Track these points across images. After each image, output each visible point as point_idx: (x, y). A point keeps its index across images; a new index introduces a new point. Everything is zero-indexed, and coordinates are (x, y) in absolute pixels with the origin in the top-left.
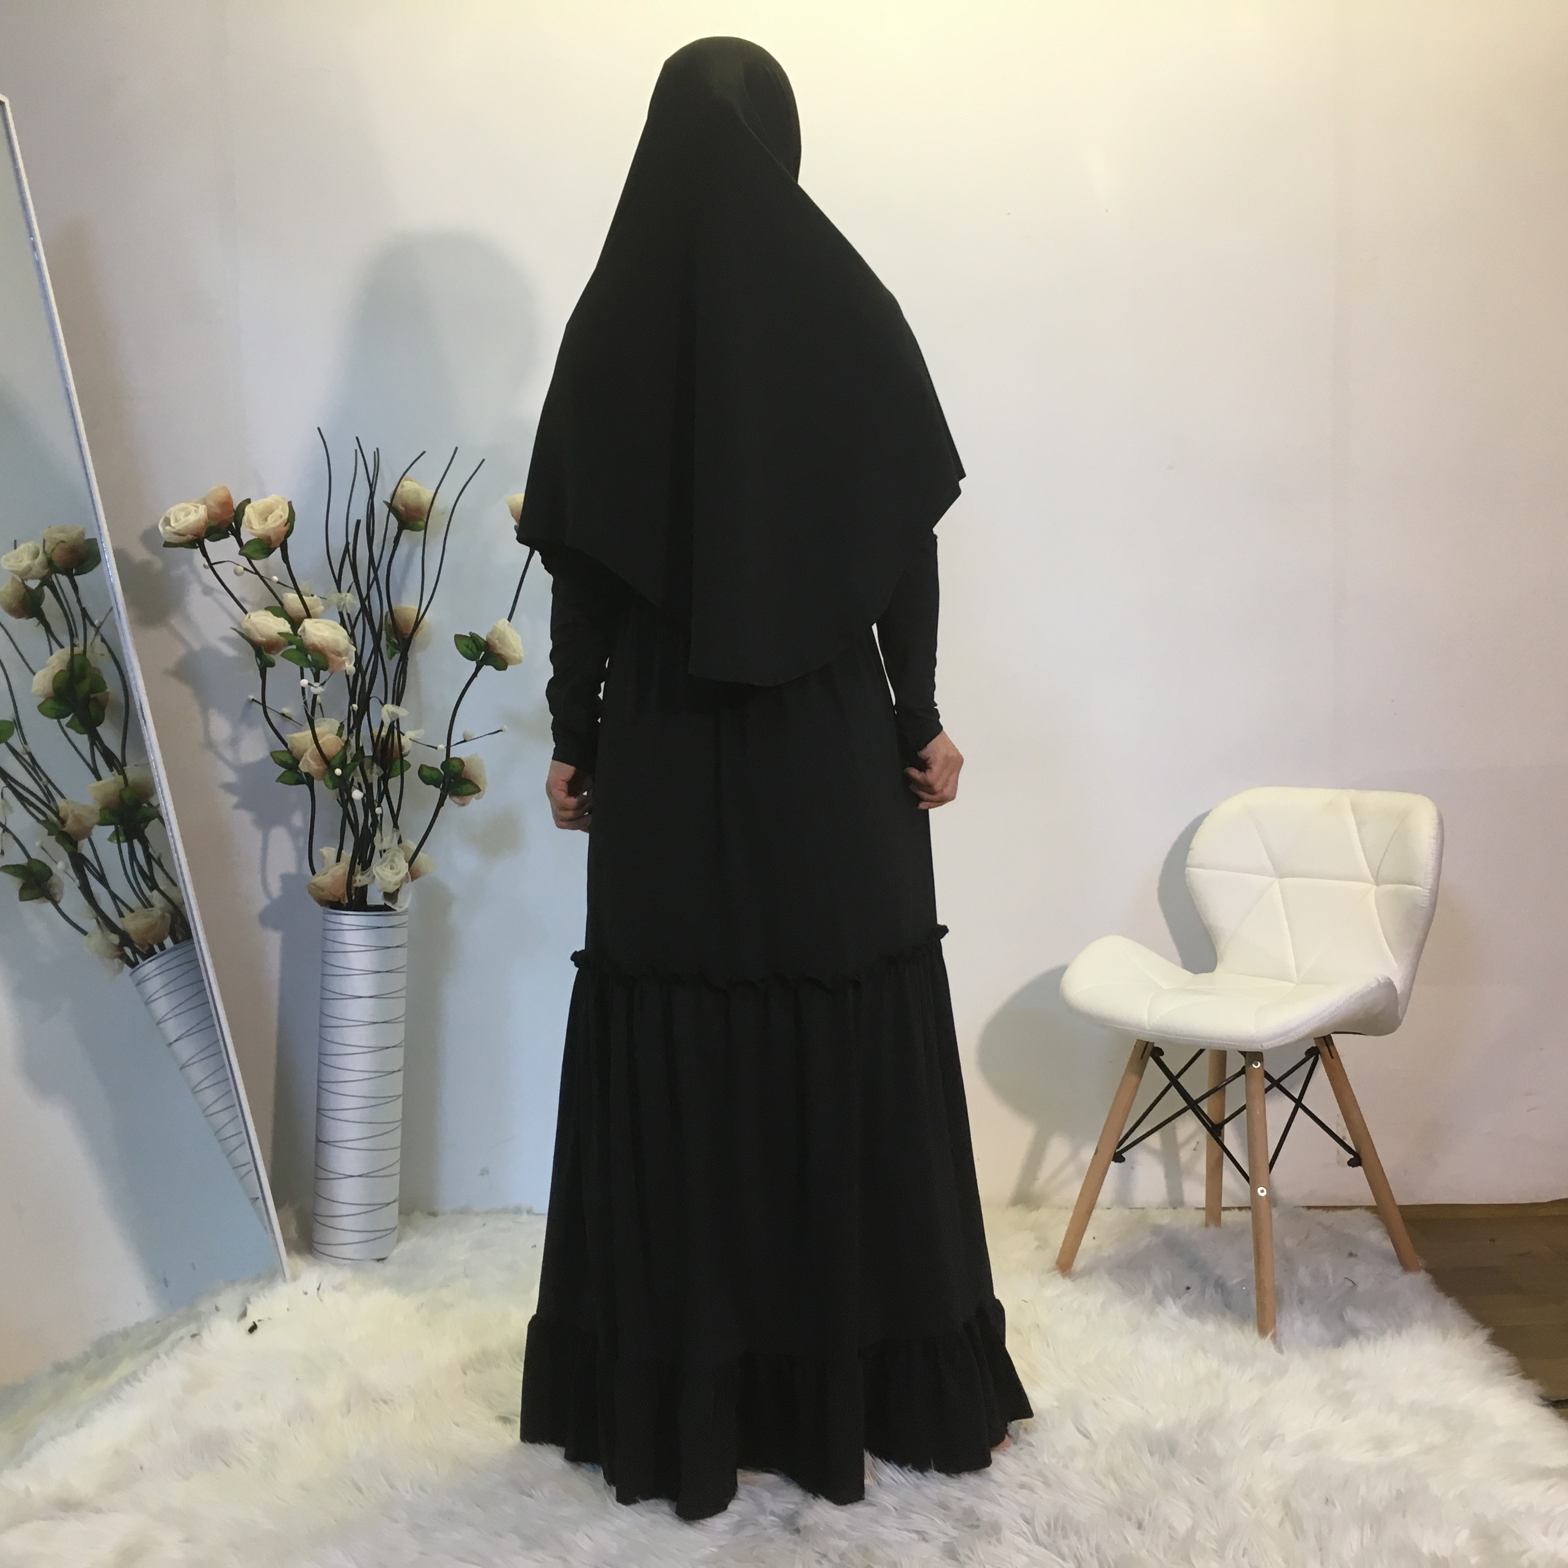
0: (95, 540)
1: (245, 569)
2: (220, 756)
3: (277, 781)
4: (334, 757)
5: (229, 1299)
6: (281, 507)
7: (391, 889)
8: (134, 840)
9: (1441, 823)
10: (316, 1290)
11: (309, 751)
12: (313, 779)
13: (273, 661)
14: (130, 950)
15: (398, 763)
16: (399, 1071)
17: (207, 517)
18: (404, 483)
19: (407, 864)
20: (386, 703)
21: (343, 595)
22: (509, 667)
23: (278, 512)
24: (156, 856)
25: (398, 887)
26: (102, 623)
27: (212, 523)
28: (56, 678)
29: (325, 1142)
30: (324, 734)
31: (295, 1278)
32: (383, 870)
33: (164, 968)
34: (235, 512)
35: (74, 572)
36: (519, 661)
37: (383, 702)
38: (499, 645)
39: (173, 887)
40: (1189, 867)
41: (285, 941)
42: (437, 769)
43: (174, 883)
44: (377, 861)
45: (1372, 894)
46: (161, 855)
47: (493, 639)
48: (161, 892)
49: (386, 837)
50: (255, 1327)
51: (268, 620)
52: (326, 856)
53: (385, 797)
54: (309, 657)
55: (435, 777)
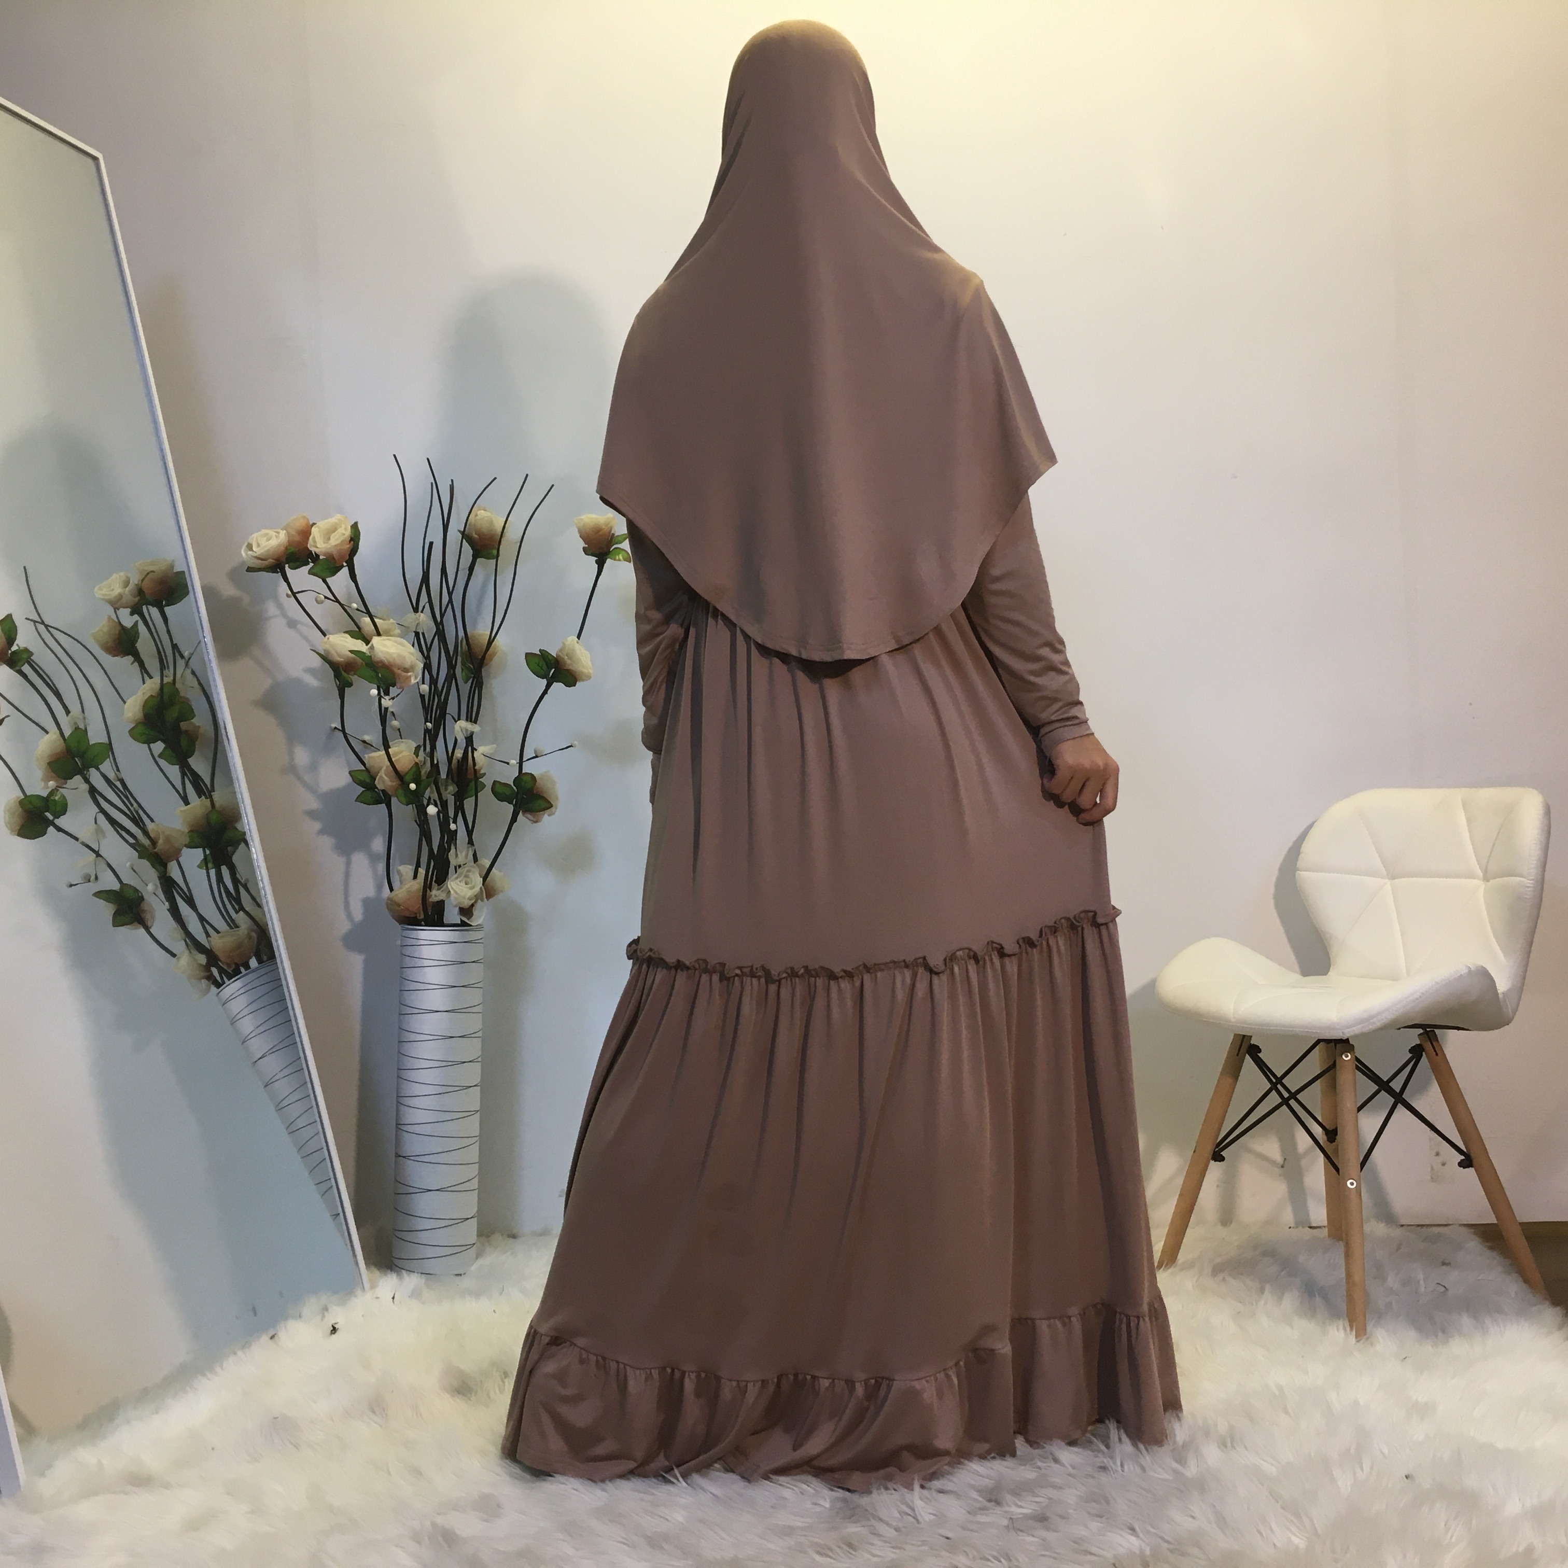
0: (184, 572)
1: (326, 597)
2: (299, 778)
3: (356, 801)
4: (407, 773)
5: (311, 1306)
6: (343, 526)
7: (466, 903)
8: (222, 867)
9: (1548, 815)
10: (391, 1299)
11: (384, 768)
12: (389, 796)
13: (351, 682)
15: (472, 782)
16: (476, 1085)
17: (287, 544)
18: (475, 510)
19: (482, 879)
20: (459, 719)
21: (419, 616)
22: (578, 684)
23: (341, 530)
24: (243, 881)
25: (473, 901)
26: (191, 656)
27: (293, 550)
28: (145, 704)
29: (404, 1157)
30: (396, 754)
31: (372, 1288)
32: (458, 885)
33: (247, 988)
34: (306, 534)
35: (164, 603)
36: (589, 677)
37: (457, 719)
38: (568, 662)
39: (257, 908)
40: (1299, 871)
41: (367, 963)
42: (510, 785)
43: (259, 906)
44: (453, 876)
45: (1481, 891)
46: (247, 880)
47: (562, 656)
48: (247, 913)
49: (461, 852)
50: (334, 1330)
51: (347, 642)
52: (404, 873)
53: (460, 814)
54: (380, 675)
55: (508, 794)
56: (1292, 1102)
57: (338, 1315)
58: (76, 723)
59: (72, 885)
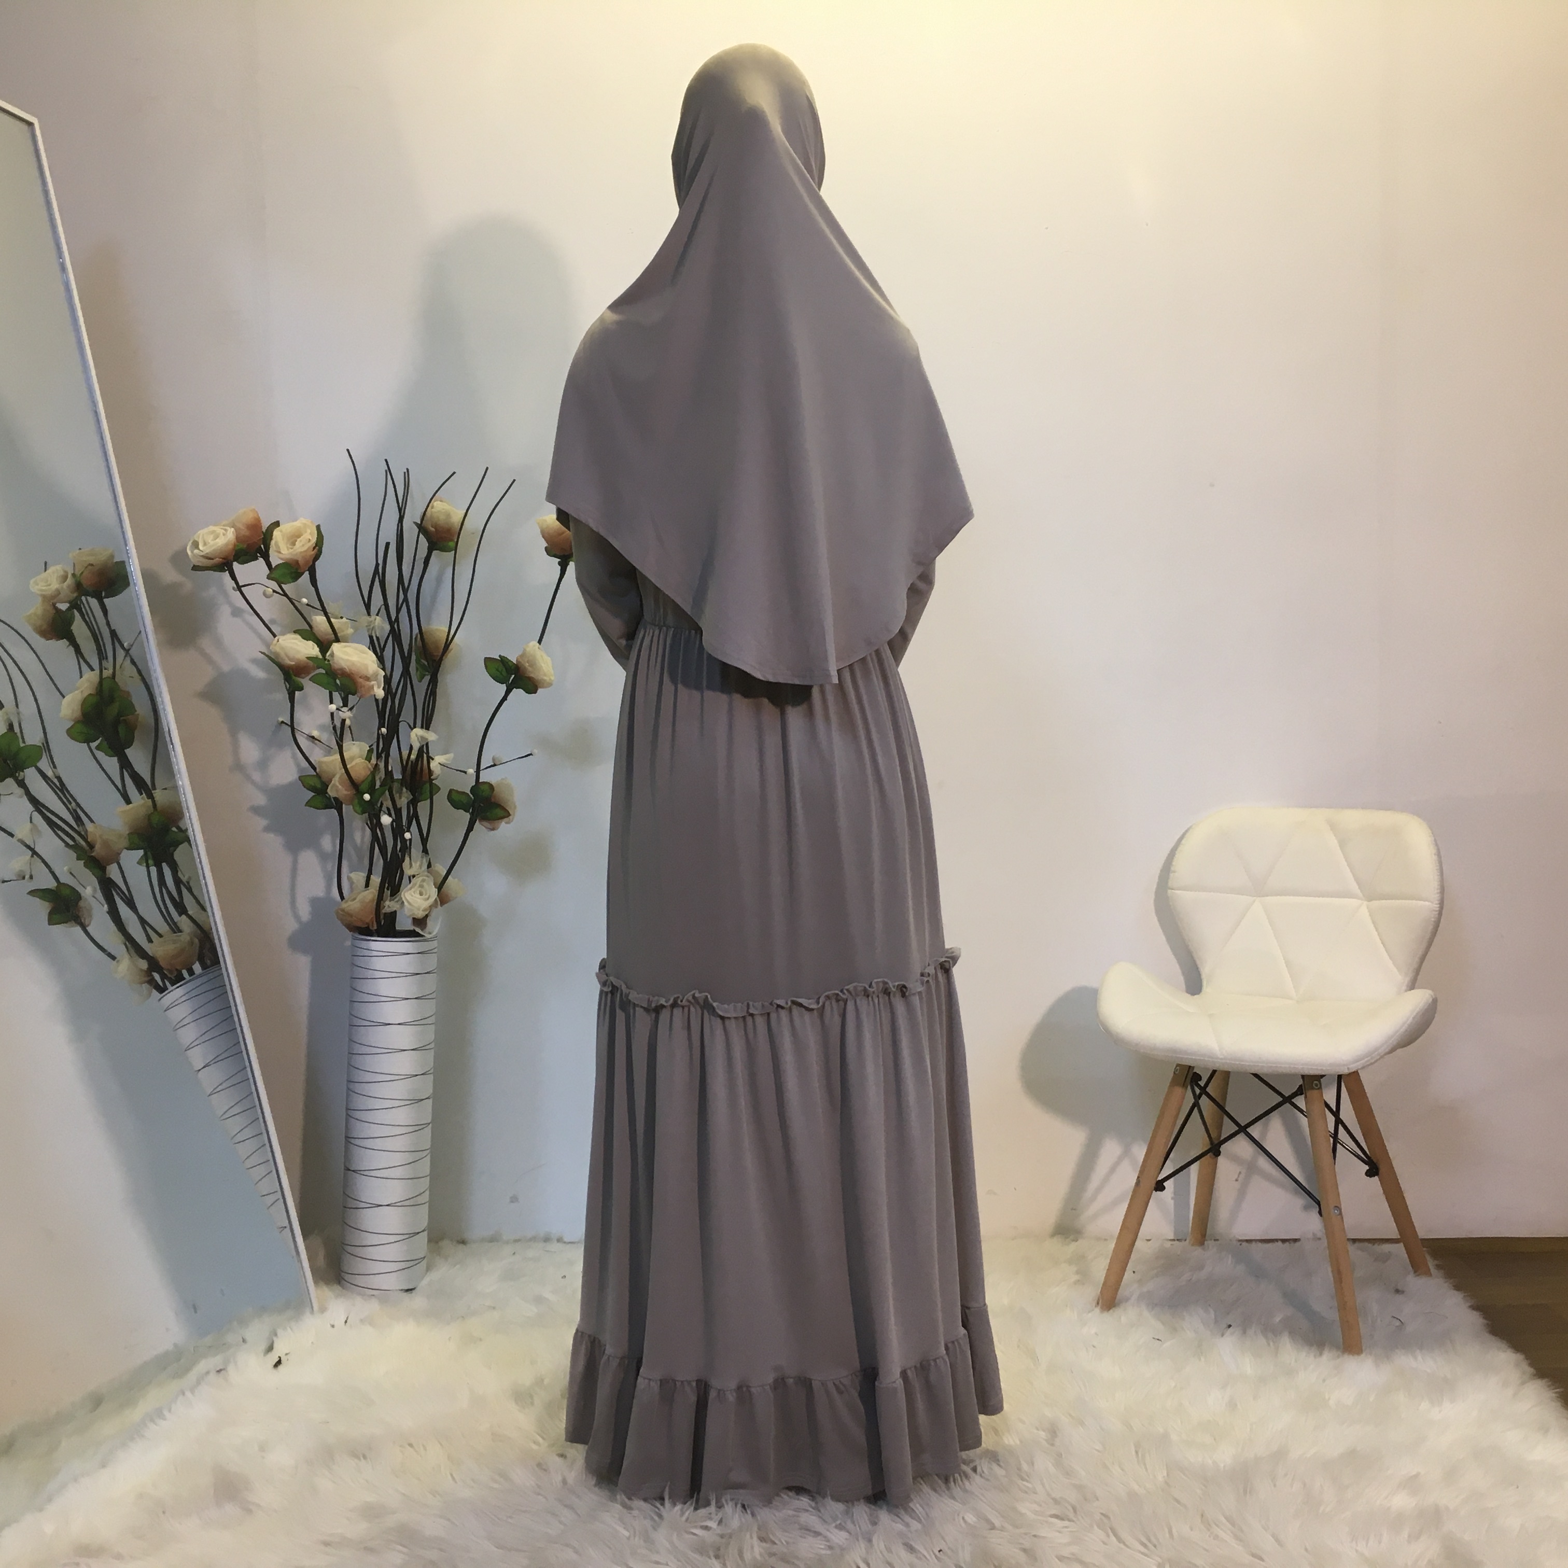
0: (125, 562)
1: (274, 591)
2: (248, 778)
3: (306, 805)
4: (363, 782)
5: (256, 1331)
6: (309, 531)
7: (420, 914)
8: (163, 864)
10: (344, 1323)
11: (338, 774)
12: (341, 804)
13: (302, 685)
14: (157, 974)
15: (427, 787)
16: (428, 1098)
17: (235, 540)
18: (435, 503)
19: (437, 890)
20: (415, 727)
21: (373, 617)
22: (540, 690)
23: (306, 536)
24: (184, 881)
25: (427, 912)
26: (131, 645)
27: (241, 545)
28: (84, 702)
29: (353, 1171)
30: (353, 759)
31: (323, 1310)
32: (412, 896)
33: (194, 993)
34: (264, 534)
35: (103, 595)
36: (550, 685)
37: (412, 726)
38: (530, 669)
39: (200, 910)
41: (314, 965)
42: (466, 794)
43: (203, 909)
44: (407, 886)
46: (189, 876)
47: (522, 662)
48: (190, 917)
49: (416, 862)
50: (279, 1362)
51: (297, 643)
52: (355, 881)
53: (414, 822)
54: (338, 681)
55: (465, 802)
57: (285, 1343)
58: (9, 719)
59: (4, 882)
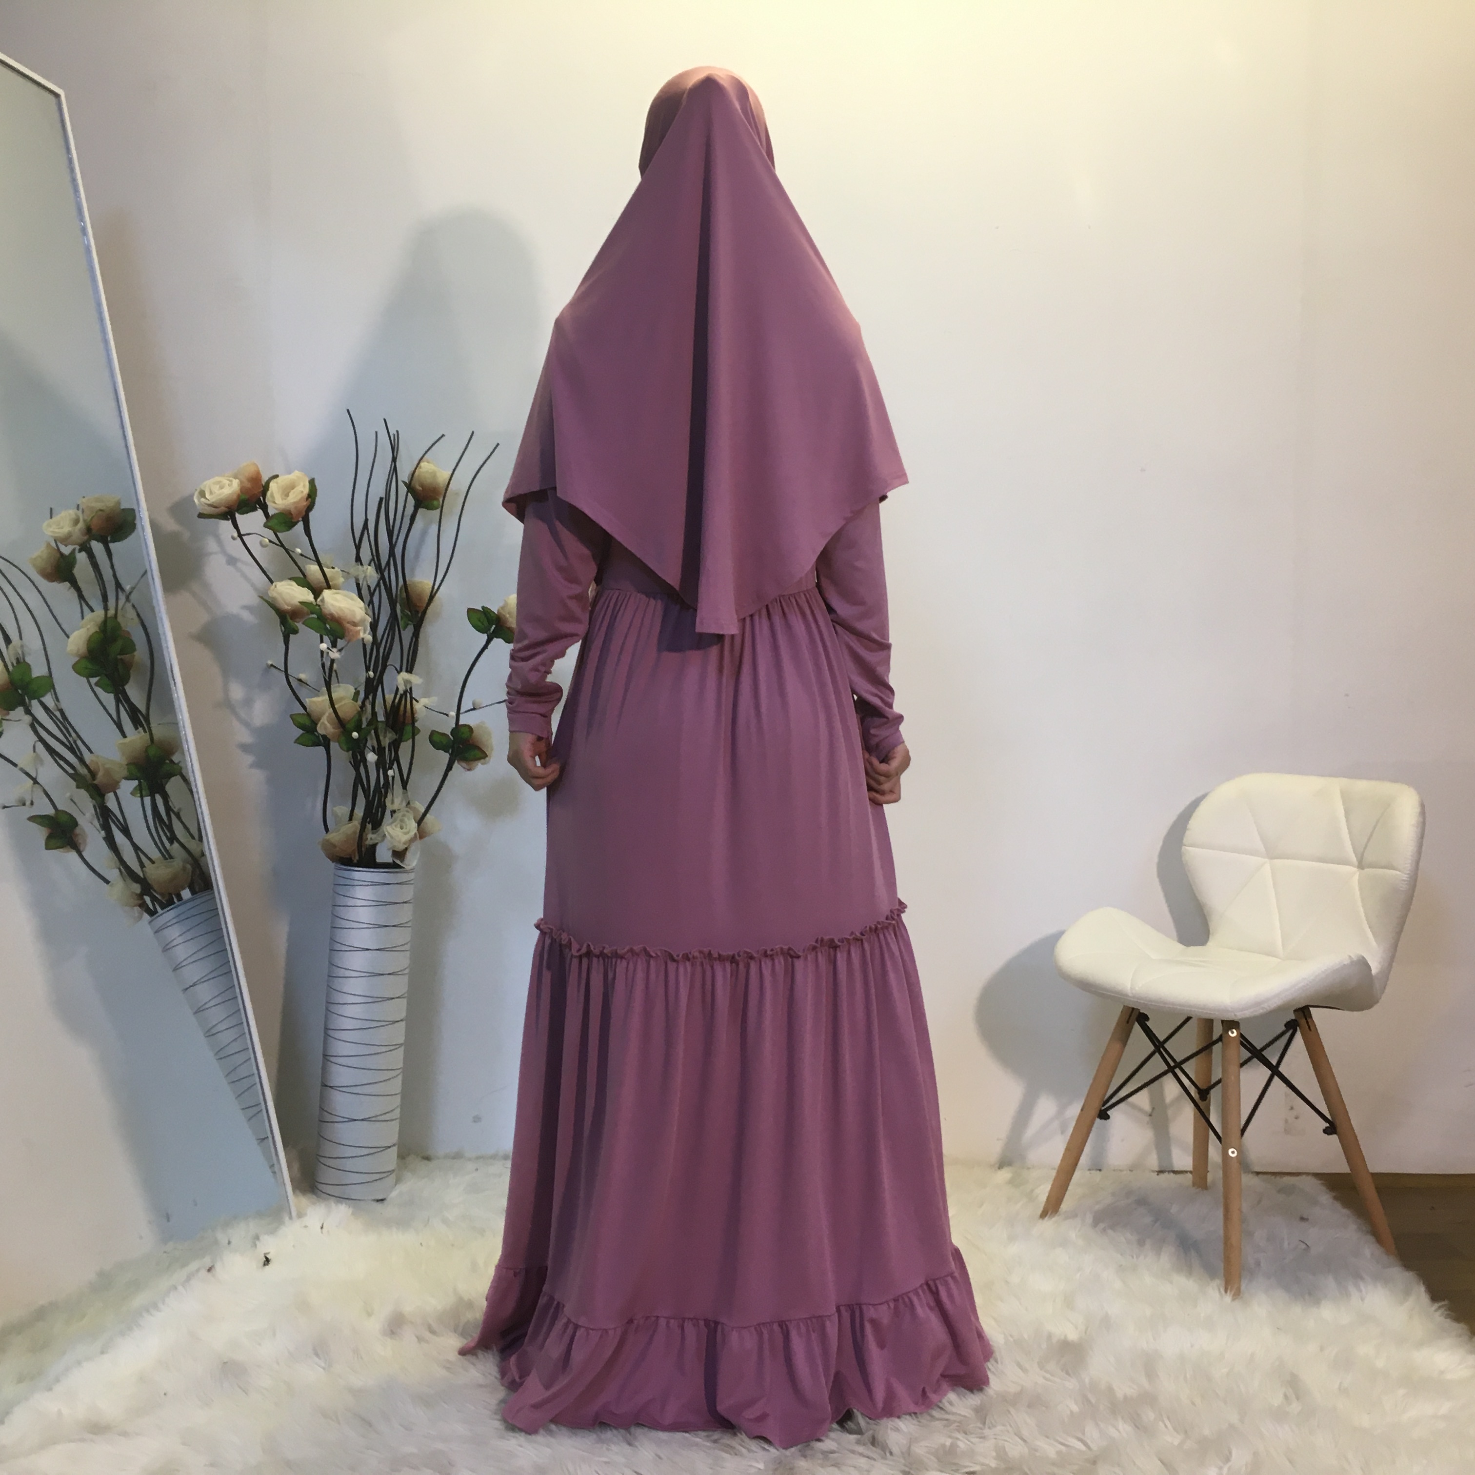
0: (133, 510)
1: (270, 541)
2: (236, 715)
3: (295, 742)
4: (351, 721)
5: (241, 1233)
6: (301, 483)
7: (400, 847)
8: (156, 795)
9: (1423, 813)
10: (320, 1230)
11: (327, 714)
12: (329, 741)
13: (296, 629)
14: (149, 898)
15: (409, 728)
16: (402, 1020)
17: (239, 492)
18: (422, 464)
19: (416, 825)
20: (401, 670)
21: (365, 567)
23: (299, 487)
24: (175, 810)
25: (406, 846)
26: (133, 588)
27: (243, 497)
28: (90, 640)
29: (330, 1087)
30: (342, 699)
31: (300, 1215)
32: (393, 829)
33: (183, 917)
34: (263, 487)
35: (109, 539)
37: (399, 669)
39: (191, 839)
40: (1185, 845)
42: (446, 735)
43: (193, 837)
44: (388, 820)
45: (1356, 877)
46: (180, 809)
47: (503, 613)
48: (182, 846)
49: (397, 799)
50: (267, 1261)
51: (293, 589)
52: (340, 815)
53: (396, 761)
54: (328, 626)
55: (444, 743)
56: (1177, 1071)
57: (269, 1245)
58: (18, 655)
59: (5, 807)
